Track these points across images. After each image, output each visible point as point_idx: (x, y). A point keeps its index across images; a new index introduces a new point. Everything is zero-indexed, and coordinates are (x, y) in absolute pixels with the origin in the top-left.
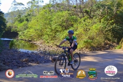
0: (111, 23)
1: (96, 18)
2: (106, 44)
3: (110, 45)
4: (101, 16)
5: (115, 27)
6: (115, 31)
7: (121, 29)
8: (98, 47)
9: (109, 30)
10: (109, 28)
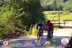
0: (20, 11)
1: (6, 6)
2: (17, 31)
3: (21, 32)
4: (11, 4)
5: (24, 14)
6: (24, 19)
7: (30, 16)
8: (9, 35)
9: (19, 18)
10: (19, 16)
